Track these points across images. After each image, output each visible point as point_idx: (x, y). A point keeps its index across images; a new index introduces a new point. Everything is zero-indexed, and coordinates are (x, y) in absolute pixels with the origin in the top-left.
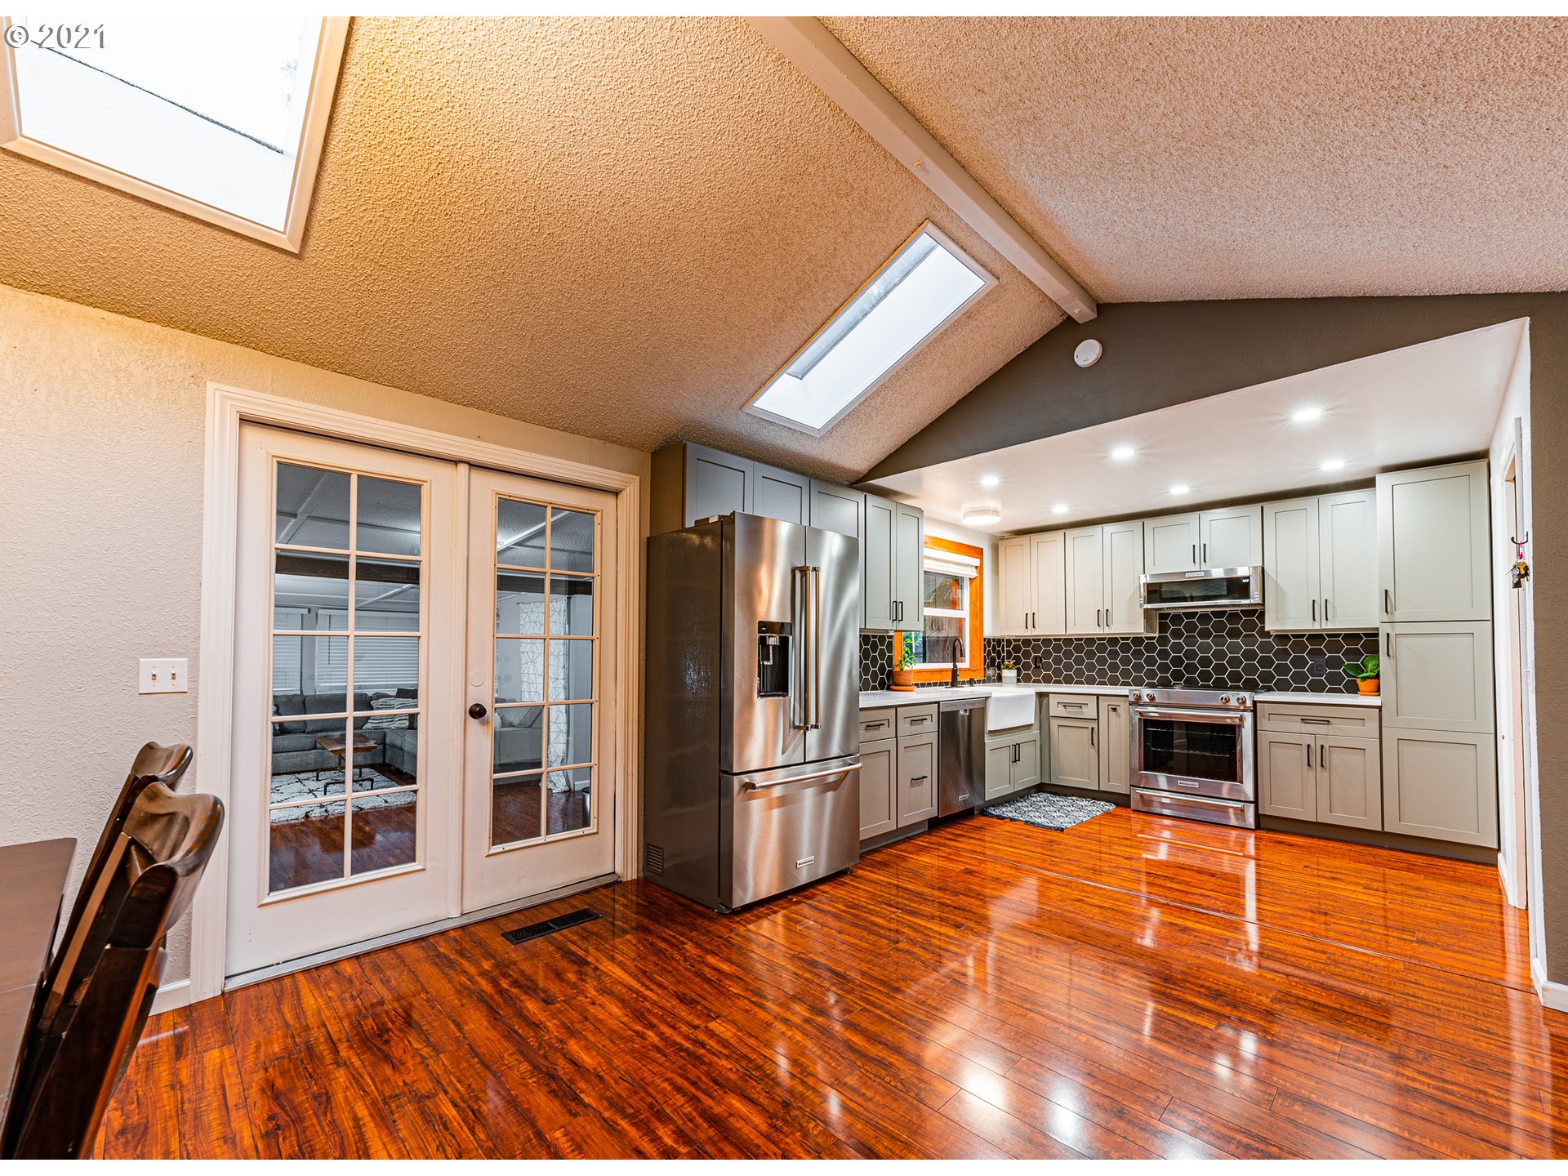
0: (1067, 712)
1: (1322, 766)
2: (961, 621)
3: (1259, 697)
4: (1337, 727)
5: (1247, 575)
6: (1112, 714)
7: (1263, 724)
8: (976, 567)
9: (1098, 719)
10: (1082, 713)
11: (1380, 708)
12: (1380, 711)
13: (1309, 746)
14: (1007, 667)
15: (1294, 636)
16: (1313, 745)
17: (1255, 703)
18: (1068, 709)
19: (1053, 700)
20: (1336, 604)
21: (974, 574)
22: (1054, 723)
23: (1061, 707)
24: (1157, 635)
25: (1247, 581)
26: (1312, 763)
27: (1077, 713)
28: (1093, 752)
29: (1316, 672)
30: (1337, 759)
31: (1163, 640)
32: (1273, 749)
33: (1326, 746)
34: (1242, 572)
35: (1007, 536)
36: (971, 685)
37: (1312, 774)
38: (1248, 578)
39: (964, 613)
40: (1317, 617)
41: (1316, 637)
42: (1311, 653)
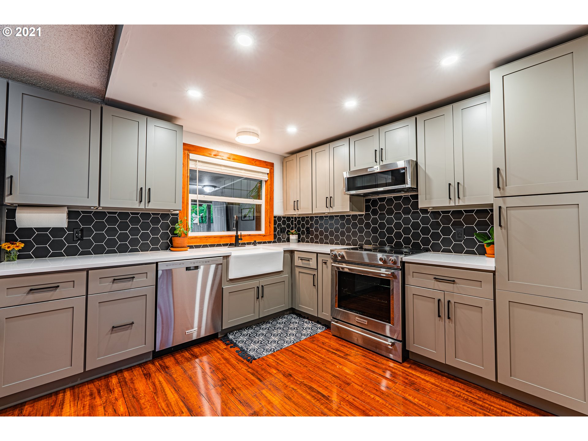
0: (303, 263)
1: (449, 318)
2: (259, 207)
3: (406, 259)
4: (461, 286)
5: (403, 166)
6: (324, 265)
7: (410, 280)
8: (268, 174)
9: (317, 269)
10: (309, 264)
11: (494, 272)
12: (494, 275)
13: (439, 300)
14: (293, 234)
15: (443, 212)
16: (442, 300)
17: (403, 263)
18: (304, 261)
19: (296, 255)
20: (465, 186)
21: (266, 177)
22: (297, 270)
23: (300, 261)
24: (364, 213)
25: (404, 171)
26: (442, 314)
27: (307, 264)
28: (315, 290)
29: (457, 238)
30: (461, 313)
31: (367, 216)
32: (415, 300)
33: (452, 302)
34: (401, 164)
35: (287, 155)
36: (255, 245)
37: (442, 323)
38: (404, 169)
39: (262, 202)
40: (452, 197)
41: (457, 213)
42: (455, 224)
